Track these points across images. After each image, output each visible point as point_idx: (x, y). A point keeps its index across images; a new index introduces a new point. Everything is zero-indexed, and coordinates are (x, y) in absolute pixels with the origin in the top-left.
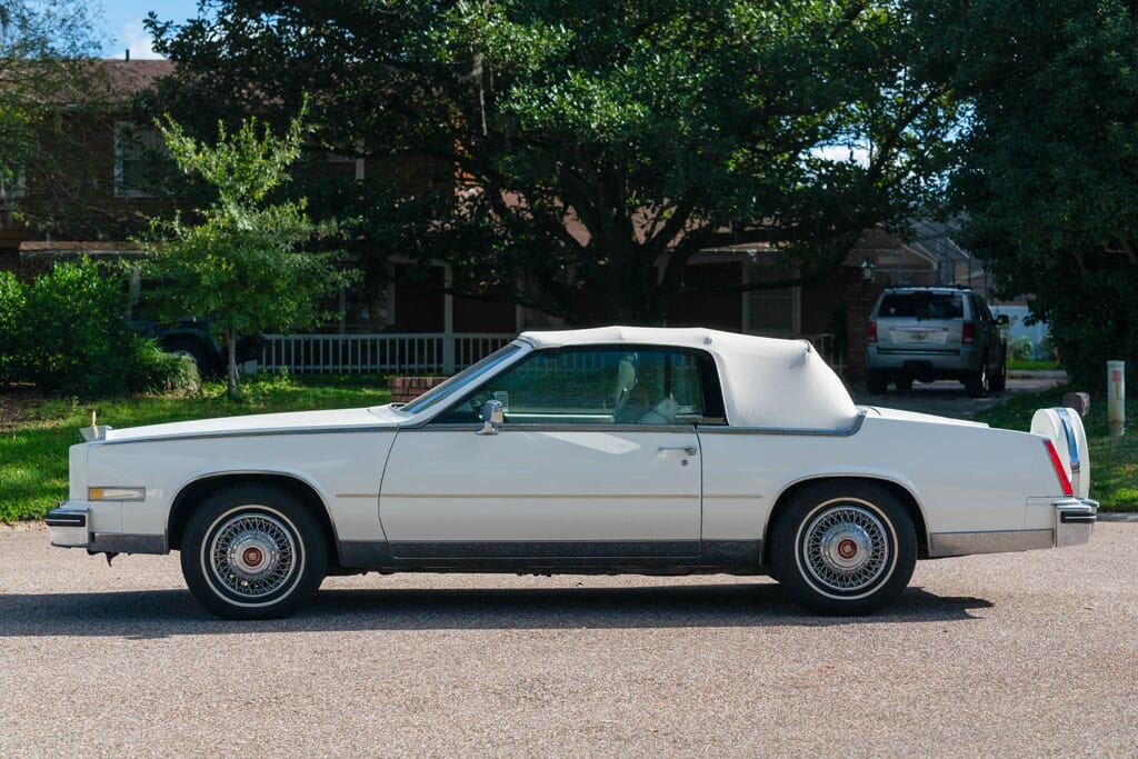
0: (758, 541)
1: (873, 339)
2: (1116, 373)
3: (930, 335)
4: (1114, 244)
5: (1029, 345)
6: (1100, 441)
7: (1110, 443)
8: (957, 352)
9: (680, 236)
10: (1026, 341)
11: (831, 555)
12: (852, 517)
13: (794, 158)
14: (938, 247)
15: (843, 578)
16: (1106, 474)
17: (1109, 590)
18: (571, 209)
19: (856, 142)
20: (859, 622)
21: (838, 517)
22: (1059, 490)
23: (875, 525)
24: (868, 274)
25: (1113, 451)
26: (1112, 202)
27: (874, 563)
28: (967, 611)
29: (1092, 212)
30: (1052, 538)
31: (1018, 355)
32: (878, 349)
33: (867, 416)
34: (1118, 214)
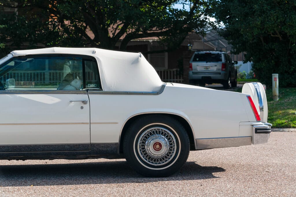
0: (116, 144)
1: (191, 69)
2: (275, 78)
3: (210, 67)
4: (275, 33)
5: (245, 74)
6: (270, 102)
7: (273, 103)
8: (220, 73)
9: (125, 35)
10: (244, 73)
11: (150, 149)
12: (159, 132)
13: (165, 8)
14: (216, 43)
15: (156, 160)
16: (273, 114)
17: (276, 162)
18: (88, 27)
19: (185, 3)
20: (163, 180)
21: (153, 132)
22: (254, 119)
23: (170, 135)
24: (190, 48)
25: (274, 106)
26: (275, 18)
27: (170, 153)
28: (213, 174)
29: (268, 21)
30: (251, 140)
31: (242, 77)
32: (193, 73)
33: (167, 85)
34: (277, 22)
